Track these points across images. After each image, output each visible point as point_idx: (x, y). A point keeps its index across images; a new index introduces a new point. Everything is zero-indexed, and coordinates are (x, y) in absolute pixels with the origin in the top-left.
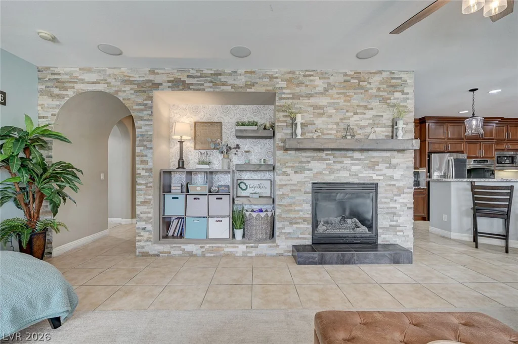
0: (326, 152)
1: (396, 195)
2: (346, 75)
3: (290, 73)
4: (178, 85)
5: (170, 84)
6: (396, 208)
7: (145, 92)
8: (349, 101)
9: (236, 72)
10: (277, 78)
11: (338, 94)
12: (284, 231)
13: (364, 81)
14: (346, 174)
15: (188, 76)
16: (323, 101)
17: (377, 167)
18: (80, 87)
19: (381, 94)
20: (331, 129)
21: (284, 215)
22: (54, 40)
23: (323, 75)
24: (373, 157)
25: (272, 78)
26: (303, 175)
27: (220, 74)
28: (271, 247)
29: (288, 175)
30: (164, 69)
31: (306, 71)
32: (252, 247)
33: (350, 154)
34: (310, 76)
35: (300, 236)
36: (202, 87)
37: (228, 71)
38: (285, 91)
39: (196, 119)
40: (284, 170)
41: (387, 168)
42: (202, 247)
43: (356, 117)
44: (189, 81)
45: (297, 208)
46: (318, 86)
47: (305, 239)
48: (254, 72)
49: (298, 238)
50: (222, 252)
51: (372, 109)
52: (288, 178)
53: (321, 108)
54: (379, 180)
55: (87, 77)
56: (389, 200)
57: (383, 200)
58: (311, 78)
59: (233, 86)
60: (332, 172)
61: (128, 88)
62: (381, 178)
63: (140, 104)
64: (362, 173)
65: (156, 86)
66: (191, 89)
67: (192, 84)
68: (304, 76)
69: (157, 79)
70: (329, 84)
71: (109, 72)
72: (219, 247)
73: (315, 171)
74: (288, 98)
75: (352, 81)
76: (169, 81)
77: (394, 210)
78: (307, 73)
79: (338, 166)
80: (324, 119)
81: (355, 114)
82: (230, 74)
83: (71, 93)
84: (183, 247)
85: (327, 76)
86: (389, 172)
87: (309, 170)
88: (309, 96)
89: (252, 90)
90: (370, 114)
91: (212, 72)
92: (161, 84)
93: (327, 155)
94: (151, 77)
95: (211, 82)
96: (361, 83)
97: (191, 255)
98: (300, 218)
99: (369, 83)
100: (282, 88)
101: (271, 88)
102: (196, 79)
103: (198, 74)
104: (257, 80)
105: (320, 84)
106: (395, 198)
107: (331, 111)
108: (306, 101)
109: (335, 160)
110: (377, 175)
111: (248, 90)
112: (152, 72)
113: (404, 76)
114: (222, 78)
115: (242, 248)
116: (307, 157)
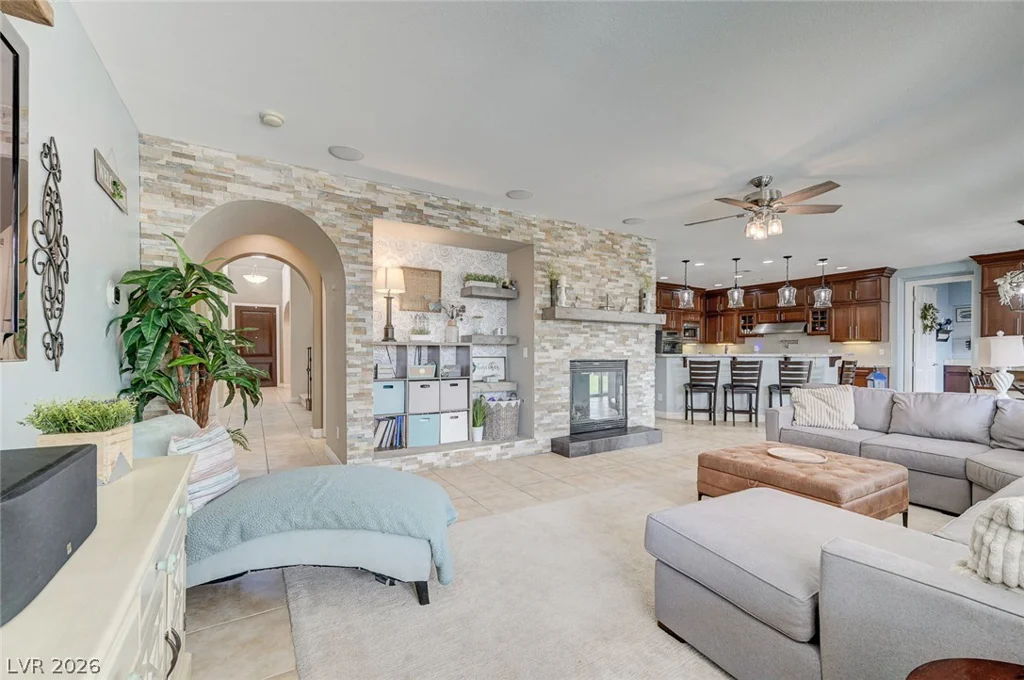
0: (584, 324)
1: (642, 373)
2: (601, 234)
3: (548, 222)
4: (412, 214)
5: (400, 212)
6: (641, 387)
7: (359, 217)
8: (604, 266)
9: (489, 210)
10: (534, 226)
11: (595, 255)
12: (542, 422)
13: (617, 244)
14: (601, 350)
15: (426, 204)
16: (581, 262)
17: (627, 342)
18: (239, 191)
19: (631, 260)
20: (589, 296)
21: (542, 402)
23: (581, 231)
24: (625, 331)
25: (529, 225)
26: (562, 351)
27: (469, 209)
28: (528, 443)
29: (547, 351)
30: (390, 186)
31: (565, 222)
32: (507, 447)
33: (605, 326)
34: (570, 229)
35: (559, 426)
36: (446, 224)
37: (479, 206)
38: (543, 244)
39: (403, 261)
40: (543, 344)
41: (635, 343)
42: (445, 455)
43: (611, 285)
44: (428, 211)
45: (556, 392)
46: (576, 243)
47: (564, 429)
48: (510, 214)
49: (557, 429)
50: (471, 459)
51: (623, 276)
52: (546, 354)
53: (579, 270)
54: (629, 357)
55: (252, 173)
56: (636, 379)
57: (632, 379)
58: (570, 232)
59: (485, 228)
60: (589, 346)
61: (331, 206)
62: (630, 354)
63: (353, 237)
64: (614, 348)
65: (380, 211)
66: (430, 224)
67: (431, 217)
68: (564, 228)
69: (381, 201)
70: (586, 242)
71: (297, 173)
72: (465, 452)
73: (573, 346)
74: (547, 254)
75: (607, 242)
76: (398, 207)
77: (639, 389)
78: (566, 225)
79: (594, 341)
80: (582, 283)
81: (610, 280)
82: (482, 211)
83: (219, 198)
84: (420, 457)
85: (584, 232)
86: (636, 348)
87: (569, 345)
88: (567, 254)
89: (508, 238)
90: (623, 281)
91: (459, 204)
92: (386, 209)
93: (584, 327)
94: (370, 196)
95: (458, 218)
96: (615, 246)
97: (432, 468)
98: (559, 404)
99: (621, 247)
100: (540, 240)
101: (529, 238)
102: (438, 211)
103: (440, 204)
104: (514, 225)
105: (578, 241)
106: (642, 376)
107: (588, 274)
108: (564, 259)
109: (592, 333)
110: (628, 351)
111: (503, 237)
112: (372, 187)
113: (648, 243)
114: (472, 215)
115: (496, 449)
116: (565, 329)
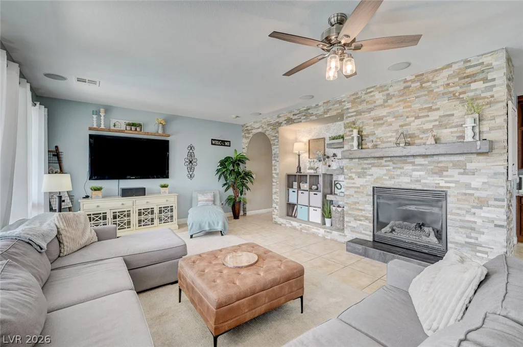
0: (385, 159)
1: (474, 207)
2: (405, 81)
3: (353, 95)
4: (290, 121)
5: (285, 122)
6: (475, 222)
7: (275, 129)
8: (410, 107)
9: (318, 105)
10: (344, 101)
11: (397, 102)
12: (350, 224)
13: (428, 81)
14: (407, 180)
15: (294, 115)
16: (382, 112)
17: (445, 173)
18: (255, 131)
19: (451, 89)
20: (391, 137)
21: (350, 212)
22: (237, 117)
23: (382, 89)
24: (440, 162)
25: (340, 102)
26: (365, 179)
27: (309, 109)
28: (340, 235)
29: (353, 179)
30: (283, 113)
31: (368, 89)
32: (328, 232)
33: (411, 160)
34: (371, 92)
35: (363, 232)
36: (300, 120)
37: (314, 105)
38: (350, 111)
40: (349, 175)
41: (460, 174)
42: (300, 225)
43: (418, 121)
44: (294, 118)
45: (360, 208)
46: (378, 99)
47: (367, 235)
48: (329, 101)
49: (361, 233)
50: (311, 231)
51: (438, 109)
52: (353, 181)
53: (381, 118)
54: (449, 188)
55: (256, 126)
56: (464, 212)
57: (454, 211)
58: (372, 94)
59: (316, 115)
60: (392, 178)
61: (269, 129)
62: (453, 185)
63: (274, 137)
64: (425, 178)
65: (280, 124)
66: (294, 123)
67: (295, 119)
68: (366, 94)
69: (280, 120)
70: (388, 95)
71: (263, 121)
72: (309, 227)
73: (375, 176)
74: (352, 116)
75: (413, 85)
76: (285, 120)
77: (473, 225)
78: (369, 91)
79: (399, 172)
80: (384, 128)
81: (417, 117)
82: (315, 107)
83: (251, 135)
84: (292, 222)
85: (385, 88)
86: (464, 179)
87: (370, 175)
88: (370, 110)
89: (328, 115)
90: (435, 115)
91: (305, 109)
92: (282, 123)
93: (386, 161)
94: (277, 120)
95: (305, 115)
96: (424, 85)
97: (294, 228)
98: (363, 216)
99: (435, 82)
100: (348, 109)
101: (340, 111)
102: (297, 116)
103: (298, 112)
104: (331, 107)
105: (379, 97)
106: (473, 210)
107: (390, 119)
108: (367, 115)
109: (395, 166)
110: (446, 182)
111: (326, 116)
112: (279, 117)
114: (310, 111)
115: (321, 232)
116: (368, 164)
